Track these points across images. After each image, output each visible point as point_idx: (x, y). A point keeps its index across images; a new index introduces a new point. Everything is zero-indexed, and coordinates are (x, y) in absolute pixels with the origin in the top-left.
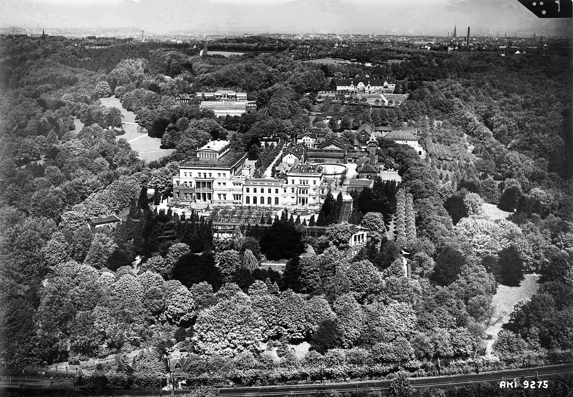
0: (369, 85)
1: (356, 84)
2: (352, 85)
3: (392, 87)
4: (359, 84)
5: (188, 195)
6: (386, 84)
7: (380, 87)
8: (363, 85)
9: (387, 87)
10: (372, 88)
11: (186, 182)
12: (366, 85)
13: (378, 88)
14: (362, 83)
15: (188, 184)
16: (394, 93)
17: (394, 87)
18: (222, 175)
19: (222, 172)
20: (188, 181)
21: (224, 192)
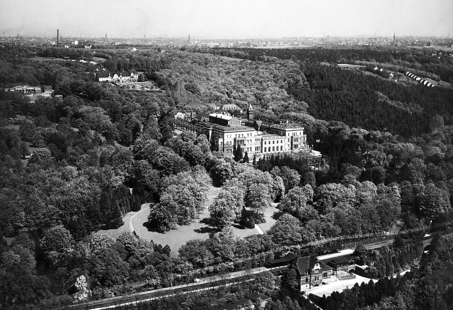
0: (121, 76)
1: (112, 76)
2: (110, 77)
3: (136, 77)
4: (114, 76)
5: (229, 151)
6: (132, 74)
7: (128, 77)
8: (117, 76)
9: (133, 77)
10: (123, 78)
11: (228, 142)
12: (119, 76)
13: (127, 78)
14: (116, 75)
15: (229, 143)
16: (138, 81)
17: (137, 77)
18: (250, 135)
19: (249, 132)
20: (229, 141)
21: (250, 146)
